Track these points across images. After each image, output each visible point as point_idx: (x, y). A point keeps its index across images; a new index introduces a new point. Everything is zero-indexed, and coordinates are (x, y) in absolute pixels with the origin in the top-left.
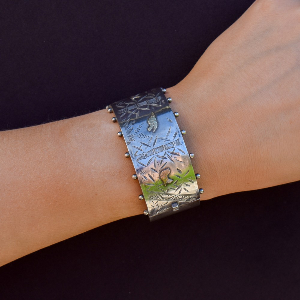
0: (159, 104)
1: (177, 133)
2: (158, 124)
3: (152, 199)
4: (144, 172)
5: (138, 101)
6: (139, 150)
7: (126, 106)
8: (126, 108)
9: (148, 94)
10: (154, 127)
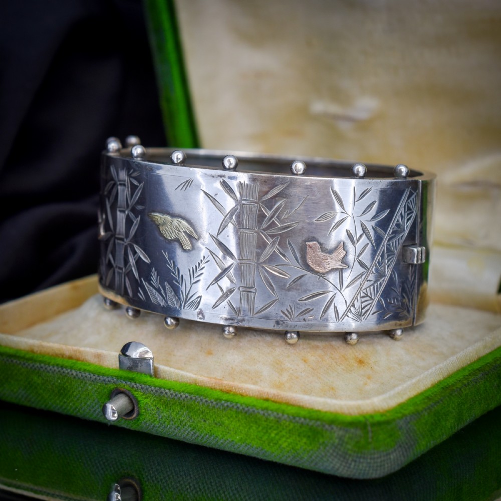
0: (137, 186)
1: (224, 182)
2: (183, 218)
3: (367, 311)
4: (290, 310)
5: (111, 230)
6: (227, 296)
7: (110, 265)
8: (117, 270)
9: (106, 193)
10: (185, 232)
